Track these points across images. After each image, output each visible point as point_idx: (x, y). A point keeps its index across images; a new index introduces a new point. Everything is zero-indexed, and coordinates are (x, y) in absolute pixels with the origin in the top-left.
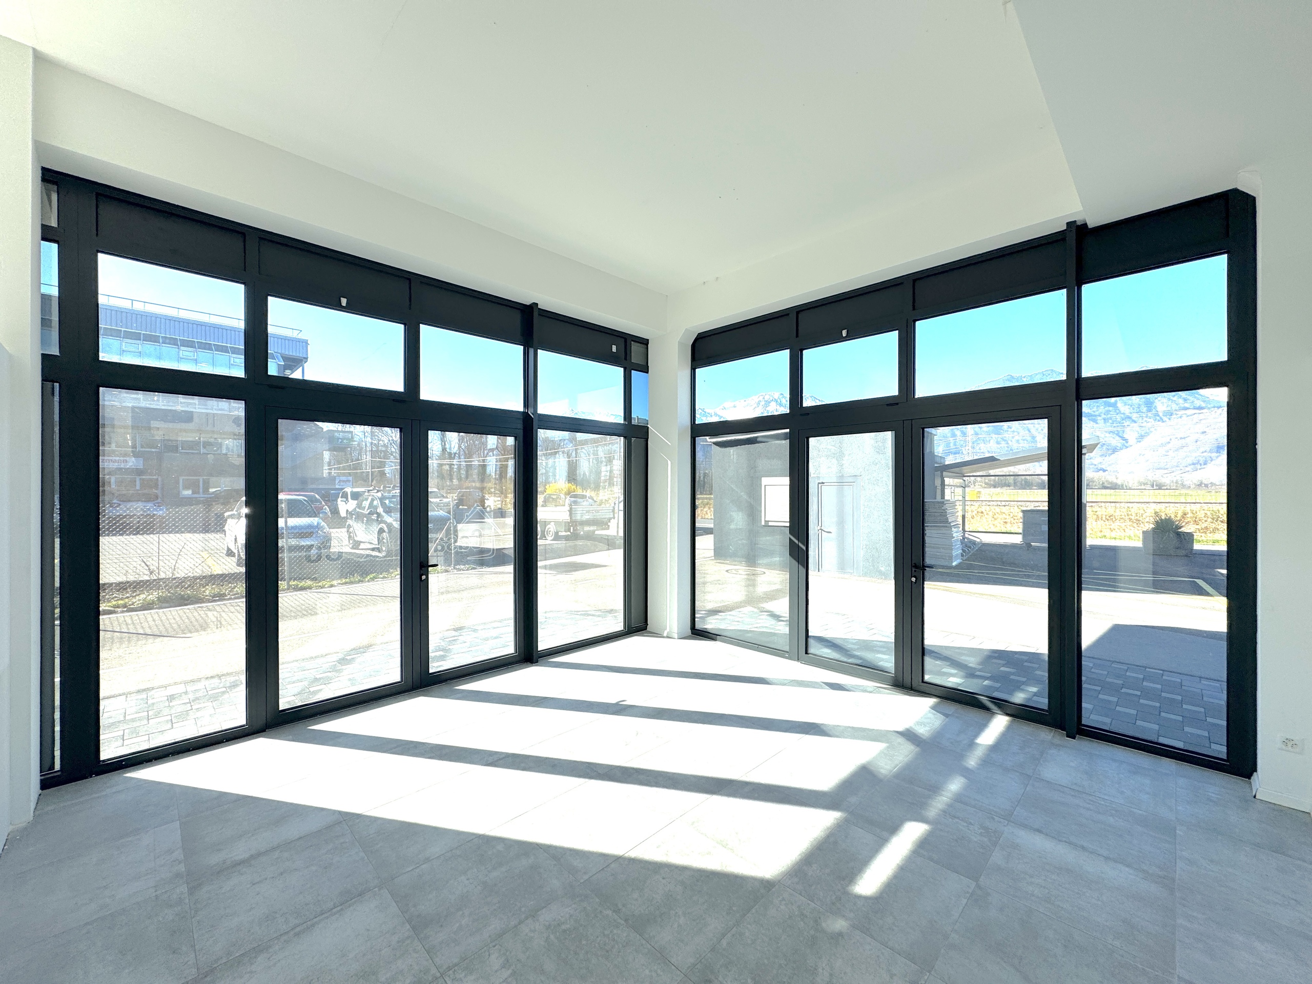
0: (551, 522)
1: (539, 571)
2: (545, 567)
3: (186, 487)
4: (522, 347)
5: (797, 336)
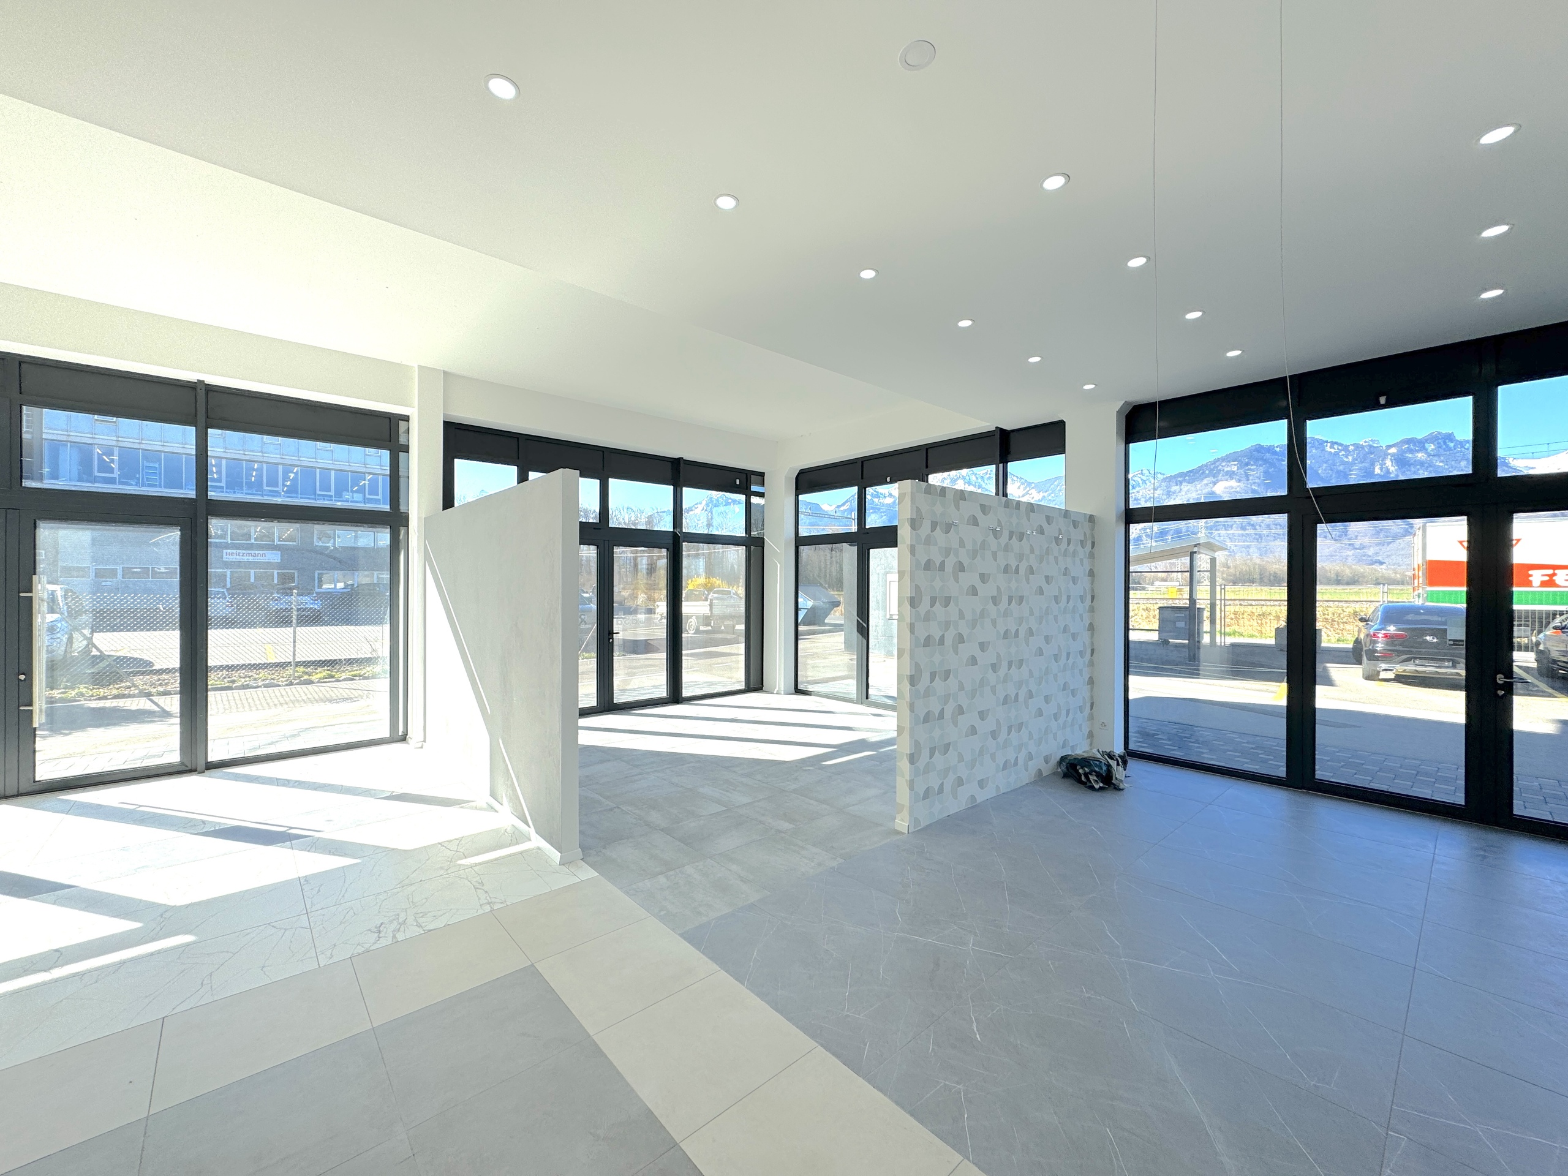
0: (692, 616)
1: (683, 658)
2: (687, 655)
4: (672, 487)
5: (862, 478)
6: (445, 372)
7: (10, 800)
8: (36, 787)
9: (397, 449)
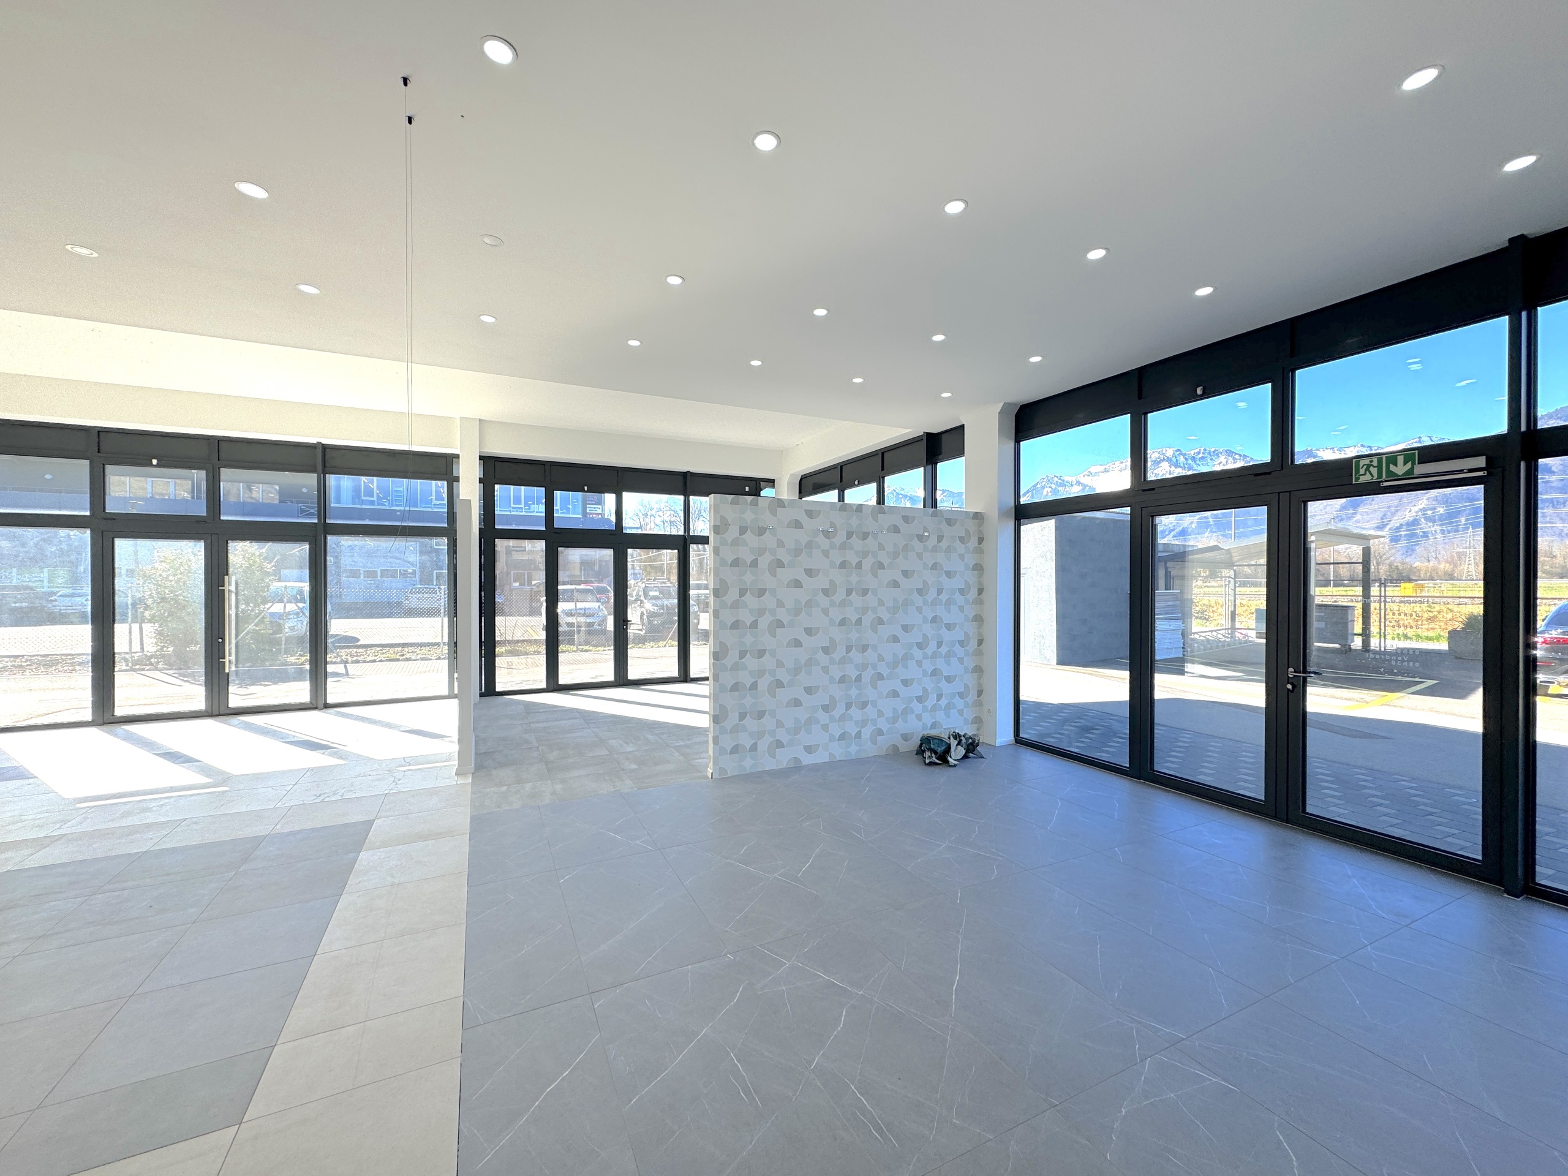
3: (515, 581)
4: (682, 496)
6: (480, 420)
7: (214, 718)
8: (229, 712)
9: (453, 480)
